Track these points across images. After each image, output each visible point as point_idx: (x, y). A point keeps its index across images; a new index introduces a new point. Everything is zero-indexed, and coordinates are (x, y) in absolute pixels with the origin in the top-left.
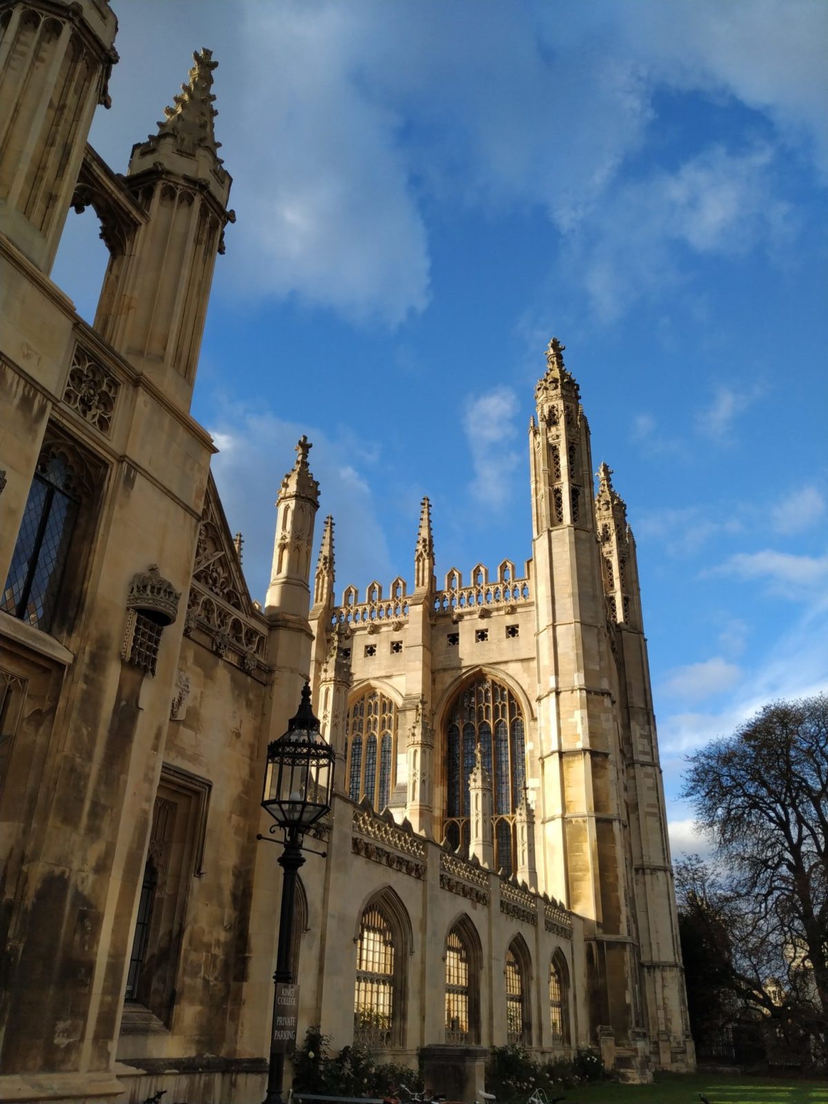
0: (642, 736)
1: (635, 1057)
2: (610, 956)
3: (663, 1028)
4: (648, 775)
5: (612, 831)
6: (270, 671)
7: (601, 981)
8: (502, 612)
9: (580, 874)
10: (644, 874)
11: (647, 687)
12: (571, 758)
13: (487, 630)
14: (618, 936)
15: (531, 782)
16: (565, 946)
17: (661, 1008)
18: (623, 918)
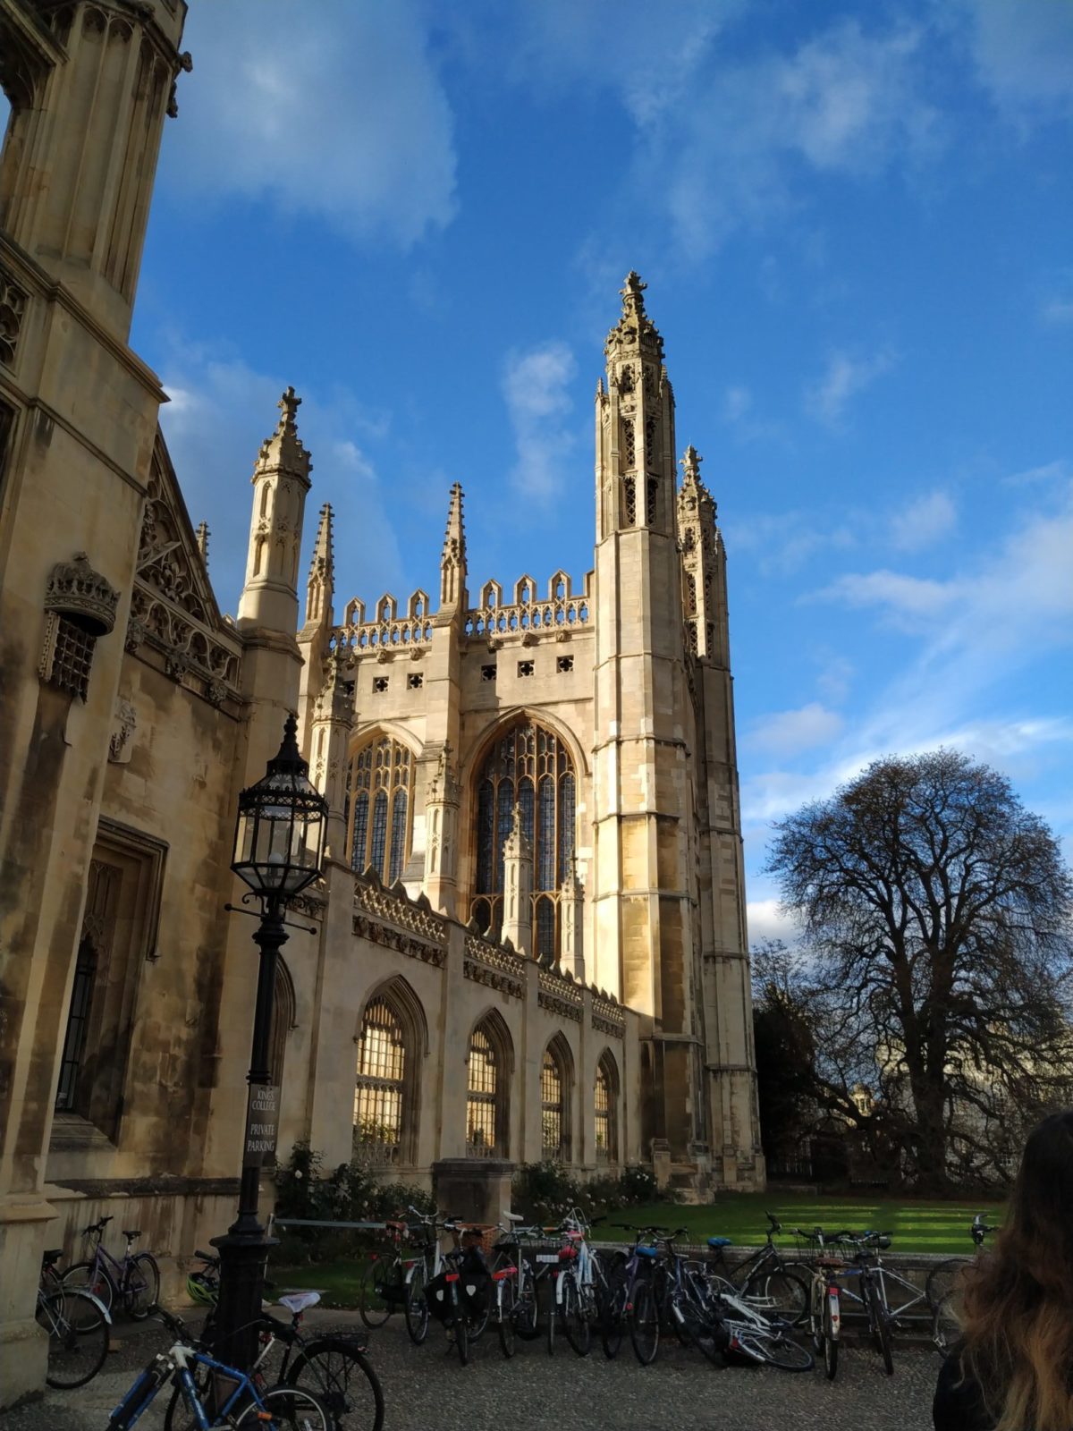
0: (721, 798)
1: (694, 1174)
2: (670, 1058)
3: (728, 1141)
4: (725, 845)
5: (678, 911)
6: (245, 704)
7: (657, 1088)
8: (553, 639)
9: (637, 962)
10: (714, 962)
11: (731, 737)
12: (632, 824)
13: (532, 662)
14: (680, 1035)
15: (582, 852)
16: (615, 1046)
17: (728, 1118)
18: (687, 1014)
